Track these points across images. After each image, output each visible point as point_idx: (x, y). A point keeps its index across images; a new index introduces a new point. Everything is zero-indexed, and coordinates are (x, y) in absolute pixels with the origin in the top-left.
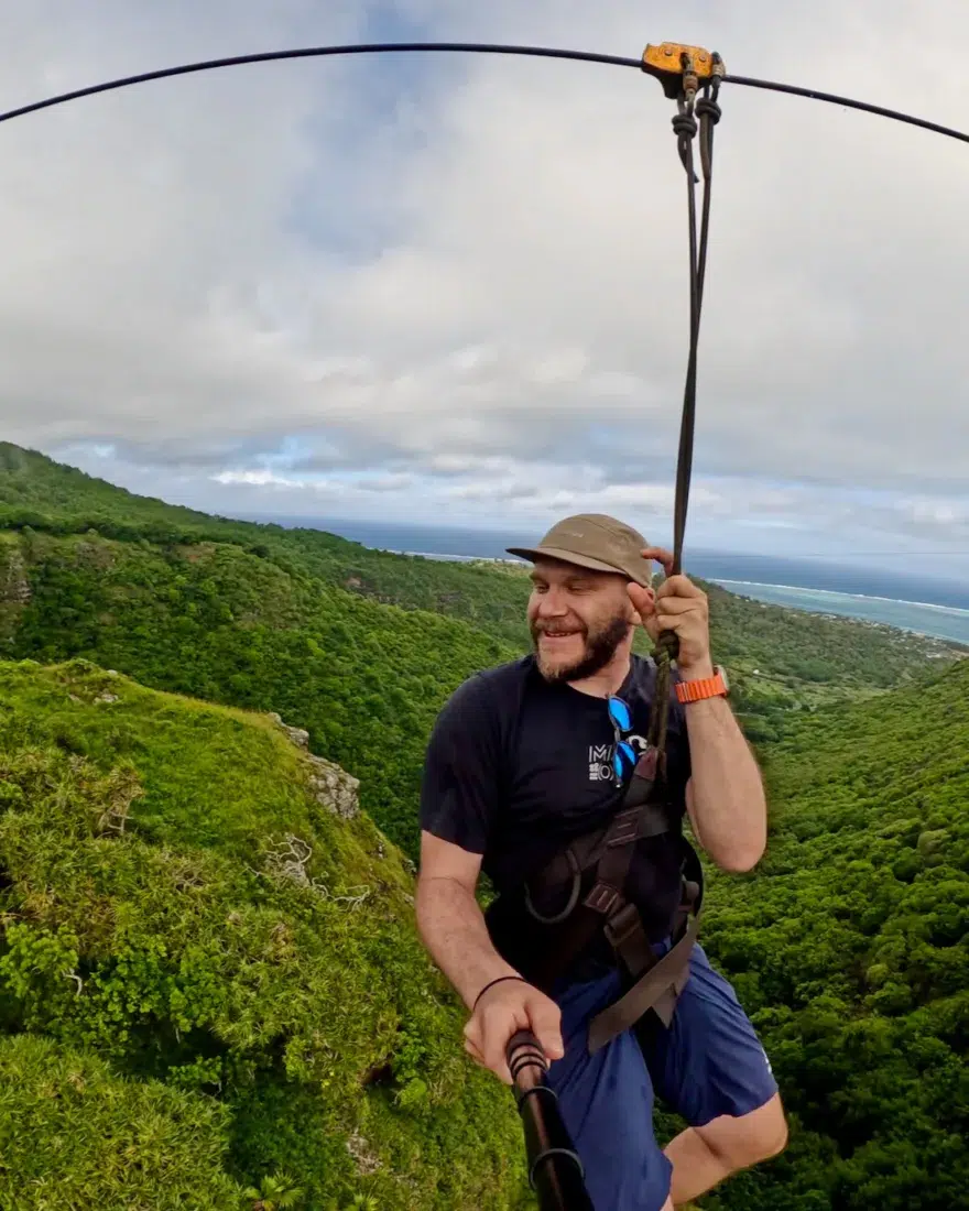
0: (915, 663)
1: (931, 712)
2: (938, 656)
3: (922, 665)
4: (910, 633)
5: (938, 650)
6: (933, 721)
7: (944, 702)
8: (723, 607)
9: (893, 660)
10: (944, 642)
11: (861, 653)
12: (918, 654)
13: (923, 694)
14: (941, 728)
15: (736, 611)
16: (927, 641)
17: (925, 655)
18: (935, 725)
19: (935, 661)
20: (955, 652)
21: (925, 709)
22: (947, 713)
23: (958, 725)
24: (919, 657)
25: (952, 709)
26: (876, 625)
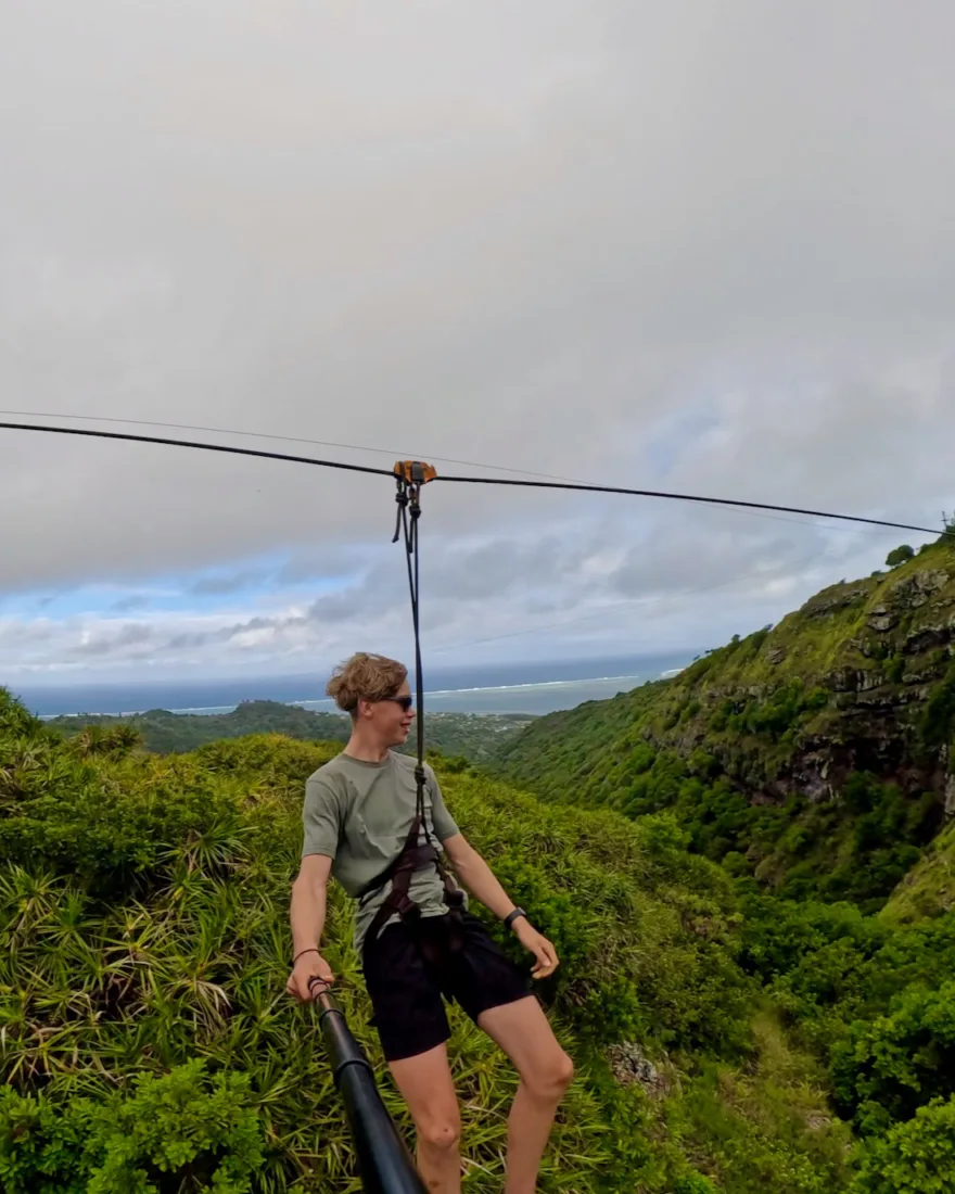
0: (487, 739)
1: (518, 772)
2: (505, 728)
3: (493, 739)
4: (473, 715)
5: (503, 723)
6: (524, 779)
7: (527, 762)
8: (306, 726)
9: (467, 741)
10: (507, 716)
11: (438, 742)
12: (488, 731)
13: (506, 761)
14: (533, 782)
15: (318, 728)
16: (490, 719)
17: (493, 731)
18: (526, 782)
19: (502, 734)
20: (518, 722)
21: (513, 772)
22: (533, 769)
23: (548, 774)
24: (489, 733)
25: (537, 765)
26: (443, 715)
